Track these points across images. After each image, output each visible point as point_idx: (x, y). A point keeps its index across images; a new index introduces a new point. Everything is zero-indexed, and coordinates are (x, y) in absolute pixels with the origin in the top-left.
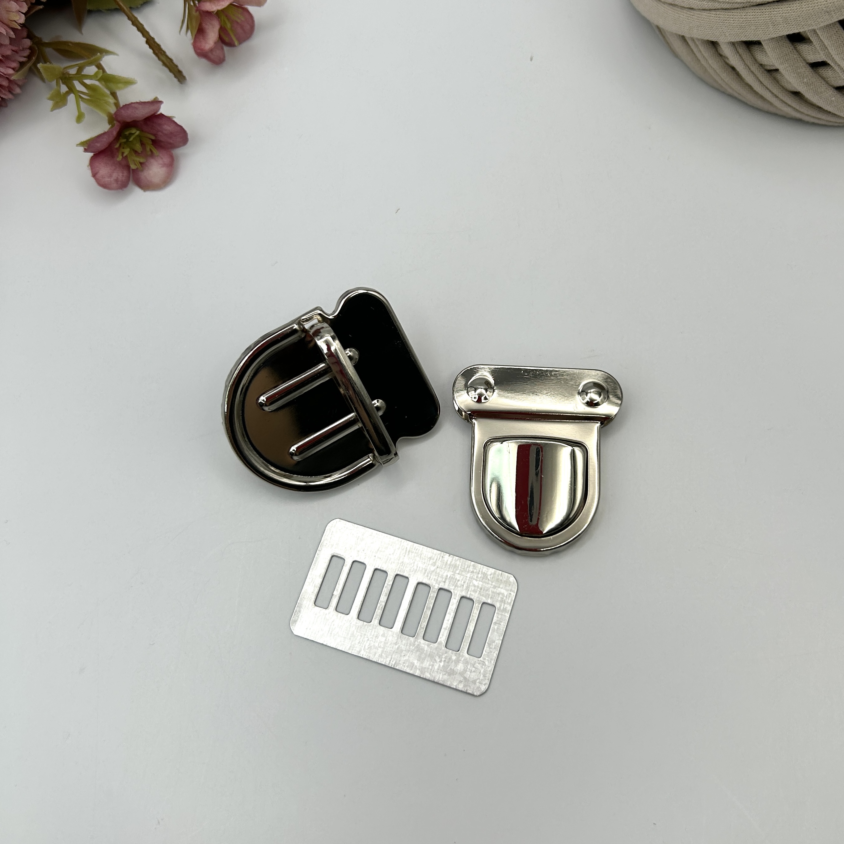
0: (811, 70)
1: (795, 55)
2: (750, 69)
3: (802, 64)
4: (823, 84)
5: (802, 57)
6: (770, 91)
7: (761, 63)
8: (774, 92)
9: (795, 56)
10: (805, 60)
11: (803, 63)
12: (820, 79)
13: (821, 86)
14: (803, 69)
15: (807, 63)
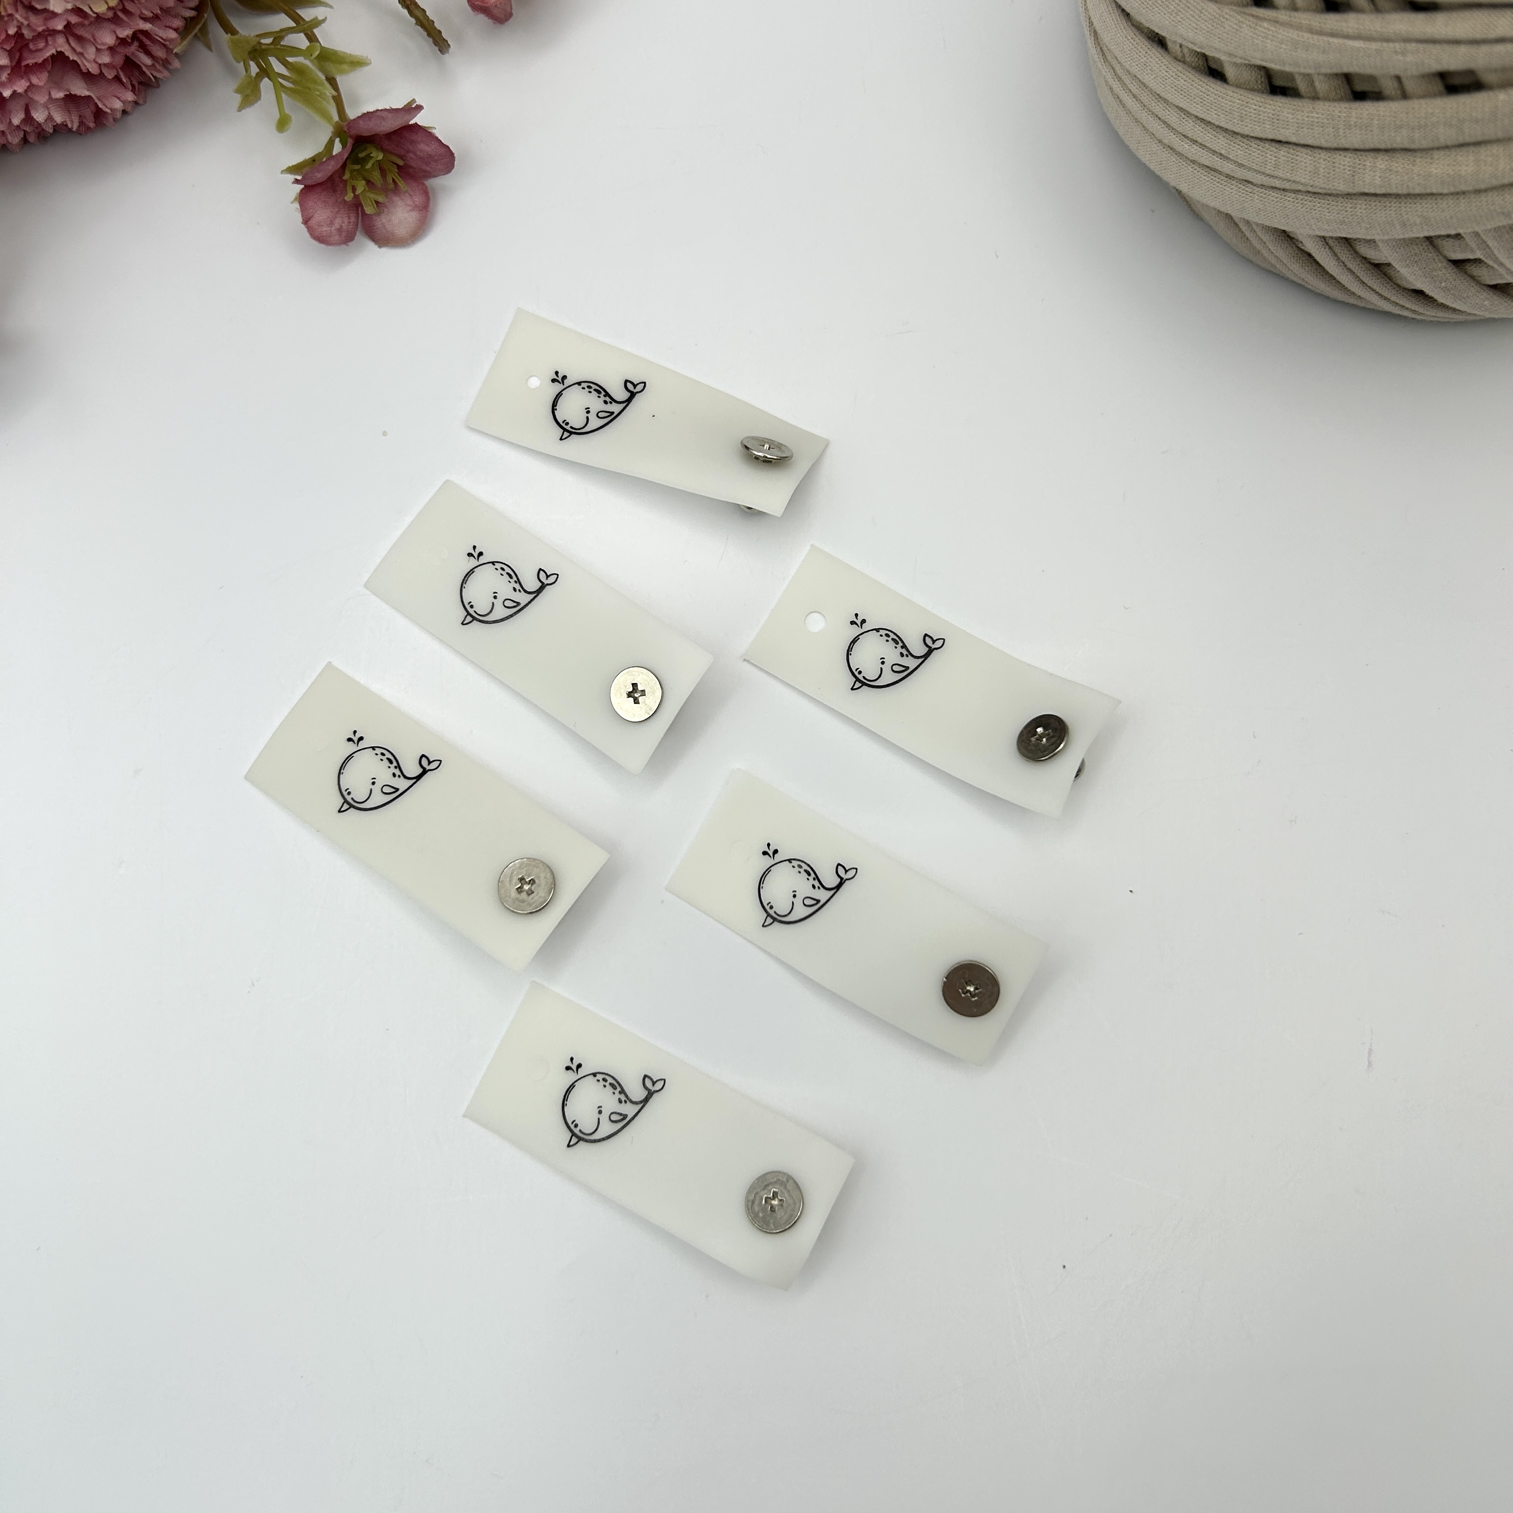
0: (1455, 270)
1: (1431, 253)
2: (1345, 266)
3: (1441, 264)
4: (1473, 287)
5: (1441, 254)
6: (1377, 293)
7: (1365, 256)
8: (1383, 294)
9: (1430, 255)
10: (1445, 257)
11: (1442, 262)
12: (1468, 279)
13: (1469, 289)
14: (1441, 271)
15: (1450, 261)
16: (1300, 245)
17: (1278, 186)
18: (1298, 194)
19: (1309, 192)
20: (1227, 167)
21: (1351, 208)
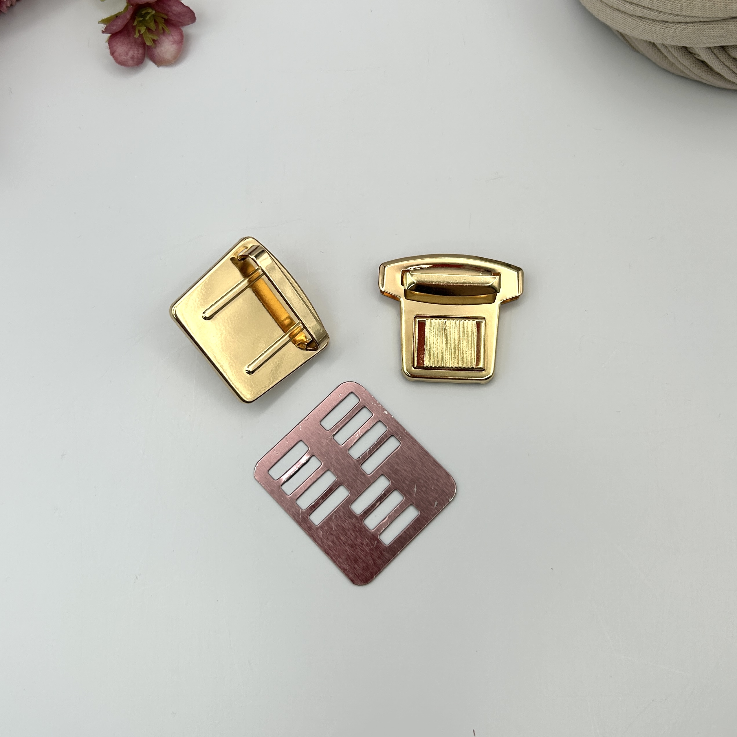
16: (697, 57)
17: (683, 21)
18: (695, 24)
19: (701, 22)
20: (653, 15)
21: (726, 27)
